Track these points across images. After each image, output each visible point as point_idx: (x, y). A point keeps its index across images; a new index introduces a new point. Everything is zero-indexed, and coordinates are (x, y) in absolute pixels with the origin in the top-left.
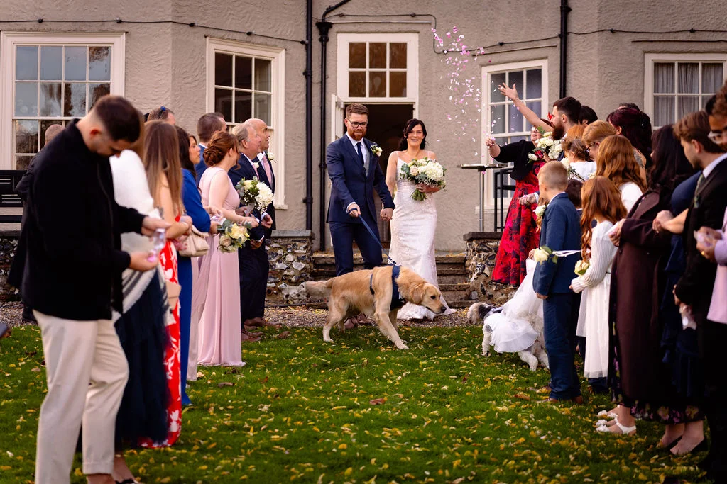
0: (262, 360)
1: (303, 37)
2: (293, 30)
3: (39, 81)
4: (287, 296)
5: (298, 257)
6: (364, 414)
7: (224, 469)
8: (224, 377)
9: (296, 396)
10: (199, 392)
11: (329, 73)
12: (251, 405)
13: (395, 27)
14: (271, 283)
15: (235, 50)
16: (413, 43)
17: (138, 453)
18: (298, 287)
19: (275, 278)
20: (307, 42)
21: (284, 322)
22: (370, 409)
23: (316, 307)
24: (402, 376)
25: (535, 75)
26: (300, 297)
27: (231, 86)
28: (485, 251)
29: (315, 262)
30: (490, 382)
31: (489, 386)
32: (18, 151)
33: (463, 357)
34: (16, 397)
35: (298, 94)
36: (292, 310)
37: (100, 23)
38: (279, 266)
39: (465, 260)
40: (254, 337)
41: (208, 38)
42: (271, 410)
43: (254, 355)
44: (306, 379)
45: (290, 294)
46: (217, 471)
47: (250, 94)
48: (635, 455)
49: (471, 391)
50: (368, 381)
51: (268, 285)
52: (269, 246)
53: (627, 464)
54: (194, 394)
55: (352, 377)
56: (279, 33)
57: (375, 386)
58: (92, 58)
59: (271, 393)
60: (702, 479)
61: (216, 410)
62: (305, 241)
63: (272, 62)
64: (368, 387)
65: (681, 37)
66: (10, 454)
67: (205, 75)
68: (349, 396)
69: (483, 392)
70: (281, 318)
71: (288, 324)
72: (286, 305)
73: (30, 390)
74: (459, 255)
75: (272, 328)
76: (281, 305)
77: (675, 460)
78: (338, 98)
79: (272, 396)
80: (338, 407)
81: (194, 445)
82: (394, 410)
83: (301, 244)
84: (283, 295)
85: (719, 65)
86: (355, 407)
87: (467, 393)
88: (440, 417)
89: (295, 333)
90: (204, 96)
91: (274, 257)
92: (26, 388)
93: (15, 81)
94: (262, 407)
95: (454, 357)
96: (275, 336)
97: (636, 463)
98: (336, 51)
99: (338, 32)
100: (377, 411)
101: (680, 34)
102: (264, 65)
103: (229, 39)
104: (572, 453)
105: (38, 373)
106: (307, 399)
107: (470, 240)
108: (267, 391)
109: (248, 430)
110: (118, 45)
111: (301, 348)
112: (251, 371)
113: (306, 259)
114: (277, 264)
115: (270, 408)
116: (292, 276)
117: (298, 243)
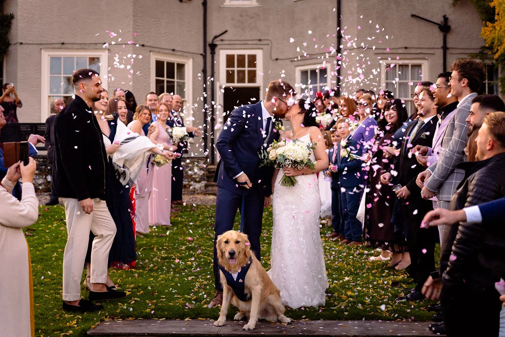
0: (181, 222)
1: (202, 52)
2: (196, 48)
3: (62, 75)
4: (194, 188)
5: (200, 168)
7: (162, 280)
8: (161, 232)
10: (148, 240)
11: (215, 70)
12: (176, 246)
13: (250, 46)
15: (166, 59)
16: (259, 54)
17: (117, 272)
18: (200, 184)
19: (188, 179)
20: (204, 54)
21: (193, 203)
23: (209, 194)
25: (324, 71)
26: (201, 189)
27: (164, 77)
29: (209, 171)
32: (51, 113)
34: (52, 243)
35: (199, 81)
36: (198, 196)
37: (94, 45)
38: (190, 172)
40: (177, 210)
41: (151, 53)
46: (159, 281)
47: (174, 82)
48: (376, 270)
51: (184, 183)
52: (184, 162)
53: (372, 275)
54: (146, 240)
56: (189, 49)
58: (90, 63)
59: (186, 240)
60: (411, 283)
61: (158, 249)
62: (204, 159)
63: (185, 65)
65: (400, 51)
66: (49, 273)
67: (150, 72)
70: (191, 200)
71: (195, 204)
72: (194, 193)
73: (59, 239)
76: (191, 193)
77: (397, 273)
78: (221, 84)
81: (146, 267)
83: (202, 161)
85: (419, 66)
89: (198, 208)
90: (150, 83)
91: (188, 168)
92: (57, 238)
93: (49, 75)
94: (182, 247)
96: (188, 210)
97: (377, 275)
98: (219, 59)
99: (220, 49)
101: (400, 50)
102: (181, 66)
103: (162, 53)
104: (344, 270)
105: (63, 230)
108: (184, 239)
109: (175, 259)
110: (104, 56)
111: (202, 216)
112: (175, 228)
113: (204, 169)
115: (186, 248)
116: (197, 178)
117: (200, 161)
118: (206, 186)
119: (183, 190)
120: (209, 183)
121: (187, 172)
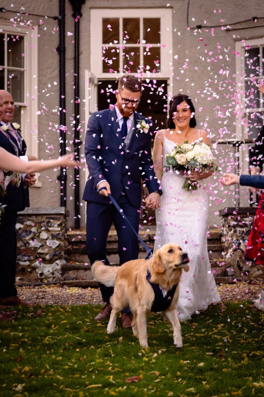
0: (16, 339)
1: (56, 13)
2: (47, 6)
4: (42, 274)
5: (52, 235)
6: (120, 392)
9: (50, 375)
11: (83, 48)
12: (5, 385)
14: (25, 261)
16: (166, 18)
18: (52, 265)
19: (29, 256)
20: (60, 17)
21: (38, 301)
22: (125, 387)
23: (71, 285)
24: (158, 353)
26: (55, 275)
28: (241, 227)
29: (68, 239)
30: (246, 359)
31: (245, 361)
33: (219, 333)
35: (51, 70)
36: (47, 289)
38: (33, 244)
39: (221, 235)
40: (8, 316)
42: (25, 389)
43: (7, 334)
44: (60, 358)
45: (45, 272)
47: (2, 71)
49: (227, 367)
50: (123, 359)
51: (21, 263)
52: (22, 223)
55: (106, 355)
56: (31, 8)
57: (131, 363)
59: (25, 373)
62: (60, 218)
63: (25, 38)
64: (123, 364)
68: (104, 374)
69: (240, 368)
70: (35, 296)
71: (43, 303)
72: (41, 283)
74: (214, 231)
75: (26, 307)
76: (35, 284)
78: (92, 74)
79: (26, 375)
80: (93, 386)
82: (150, 387)
83: (56, 222)
84: (37, 273)
86: (110, 385)
87: (224, 370)
88: (196, 394)
89: (49, 311)
91: (28, 235)
94: (16, 387)
95: (210, 333)
96: (30, 315)
98: (89, 26)
99: (91, 8)
100: (133, 389)
106: (61, 378)
107: (226, 216)
108: (20, 370)
111: (55, 326)
112: (4, 350)
113: (60, 236)
114: (31, 242)
115: (24, 387)
116: (47, 254)
117: (51, 221)
118: (64, 270)
119: (17, 279)
120: (71, 264)
121: (26, 244)
